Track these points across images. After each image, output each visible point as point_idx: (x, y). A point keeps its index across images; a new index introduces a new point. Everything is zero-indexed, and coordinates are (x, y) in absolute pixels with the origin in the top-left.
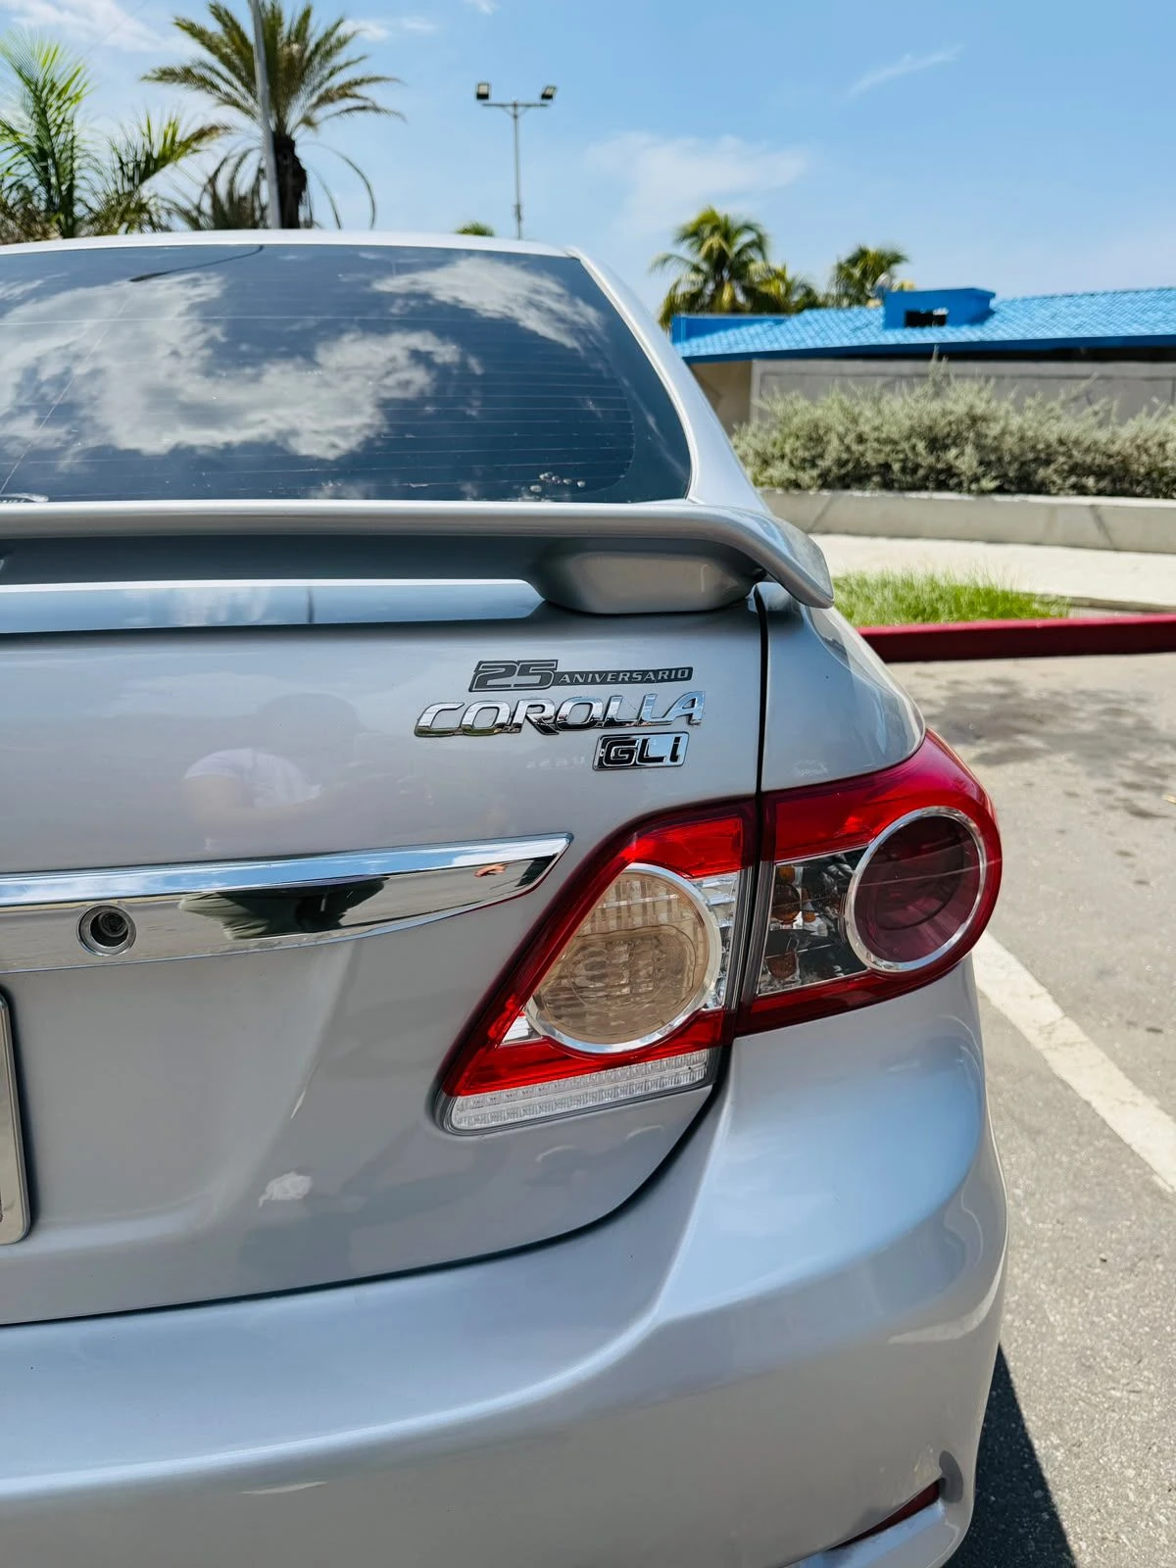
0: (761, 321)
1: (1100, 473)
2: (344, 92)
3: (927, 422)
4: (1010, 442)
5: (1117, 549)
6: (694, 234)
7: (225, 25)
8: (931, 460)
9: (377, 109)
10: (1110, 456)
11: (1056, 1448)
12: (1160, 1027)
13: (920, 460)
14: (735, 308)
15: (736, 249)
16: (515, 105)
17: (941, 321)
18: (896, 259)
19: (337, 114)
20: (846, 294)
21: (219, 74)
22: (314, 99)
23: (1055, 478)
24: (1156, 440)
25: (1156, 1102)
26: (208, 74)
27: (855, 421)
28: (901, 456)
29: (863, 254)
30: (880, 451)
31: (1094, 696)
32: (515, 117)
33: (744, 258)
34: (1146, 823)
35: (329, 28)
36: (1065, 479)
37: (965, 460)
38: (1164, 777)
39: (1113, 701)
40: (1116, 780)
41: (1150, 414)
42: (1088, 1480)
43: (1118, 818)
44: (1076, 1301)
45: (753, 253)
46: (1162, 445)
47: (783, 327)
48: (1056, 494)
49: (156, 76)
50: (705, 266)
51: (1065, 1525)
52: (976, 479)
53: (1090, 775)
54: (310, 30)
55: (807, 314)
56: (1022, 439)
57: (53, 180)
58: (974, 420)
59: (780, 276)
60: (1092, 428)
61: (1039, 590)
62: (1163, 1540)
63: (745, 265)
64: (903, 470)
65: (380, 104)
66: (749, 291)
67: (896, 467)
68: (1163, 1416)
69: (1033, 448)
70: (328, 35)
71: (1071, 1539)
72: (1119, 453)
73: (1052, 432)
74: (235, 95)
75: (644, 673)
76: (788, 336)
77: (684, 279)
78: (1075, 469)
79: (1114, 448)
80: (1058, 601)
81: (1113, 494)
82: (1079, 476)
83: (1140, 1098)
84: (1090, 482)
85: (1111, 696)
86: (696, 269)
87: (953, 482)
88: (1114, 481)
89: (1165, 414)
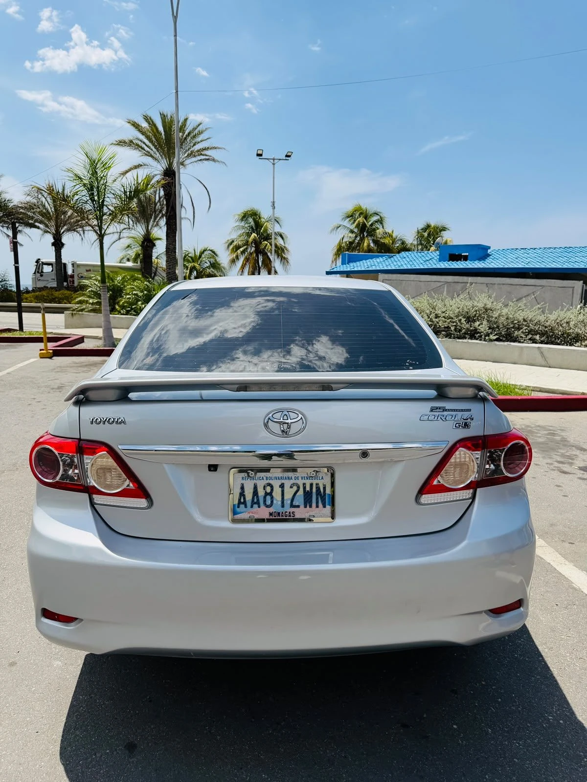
0: (382, 256)
1: (542, 334)
2: (200, 152)
3: (466, 310)
4: (502, 319)
5: (550, 367)
6: (351, 216)
7: (149, 124)
8: (468, 326)
9: (214, 160)
10: (546, 327)
11: (545, 649)
12: (573, 542)
13: (463, 326)
14: (370, 250)
15: (370, 223)
16: (274, 159)
17: (466, 258)
18: (444, 229)
19: (195, 162)
20: (421, 244)
21: (144, 143)
22: (186, 155)
23: (522, 335)
24: (565, 320)
25: (573, 564)
26: (140, 143)
27: (434, 308)
28: (455, 324)
29: (428, 226)
30: (445, 322)
31: (543, 428)
32: (274, 164)
33: (374, 227)
34: (566, 476)
35: (195, 126)
36: (526, 336)
37: (483, 327)
38: (573, 459)
39: (550, 430)
40: (554, 460)
41: (562, 310)
42: (556, 656)
43: (556, 474)
44: (549, 615)
45: (378, 225)
46: (568, 323)
47: (392, 259)
48: (523, 343)
49: (117, 143)
50: (356, 230)
51: (549, 665)
52: (488, 335)
53: (544, 458)
54: (187, 126)
55: (403, 254)
56: (507, 319)
57: (96, 198)
58: (486, 310)
59: (390, 236)
60: (538, 314)
61: (518, 383)
62: (578, 669)
63: (374, 230)
64: (455, 330)
65: (216, 158)
66: (376, 242)
67: (452, 328)
68: (577, 642)
69: (512, 322)
70: (194, 129)
71: (551, 668)
72: (550, 326)
73: (520, 316)
74: (152, 153)
75: (462, 410)
76: (395, 263)
77: (346, 235)
78: (530, 332)
79: (548, 324)
80: (526, 388)
81: (547, 343)
82: (532, 334)
83: (567, 563)
84: (537, 337)
85: (551, 428)
86: (352, 232)
87: (477, 336)
88: (547, 337)
89: (568, 310)
